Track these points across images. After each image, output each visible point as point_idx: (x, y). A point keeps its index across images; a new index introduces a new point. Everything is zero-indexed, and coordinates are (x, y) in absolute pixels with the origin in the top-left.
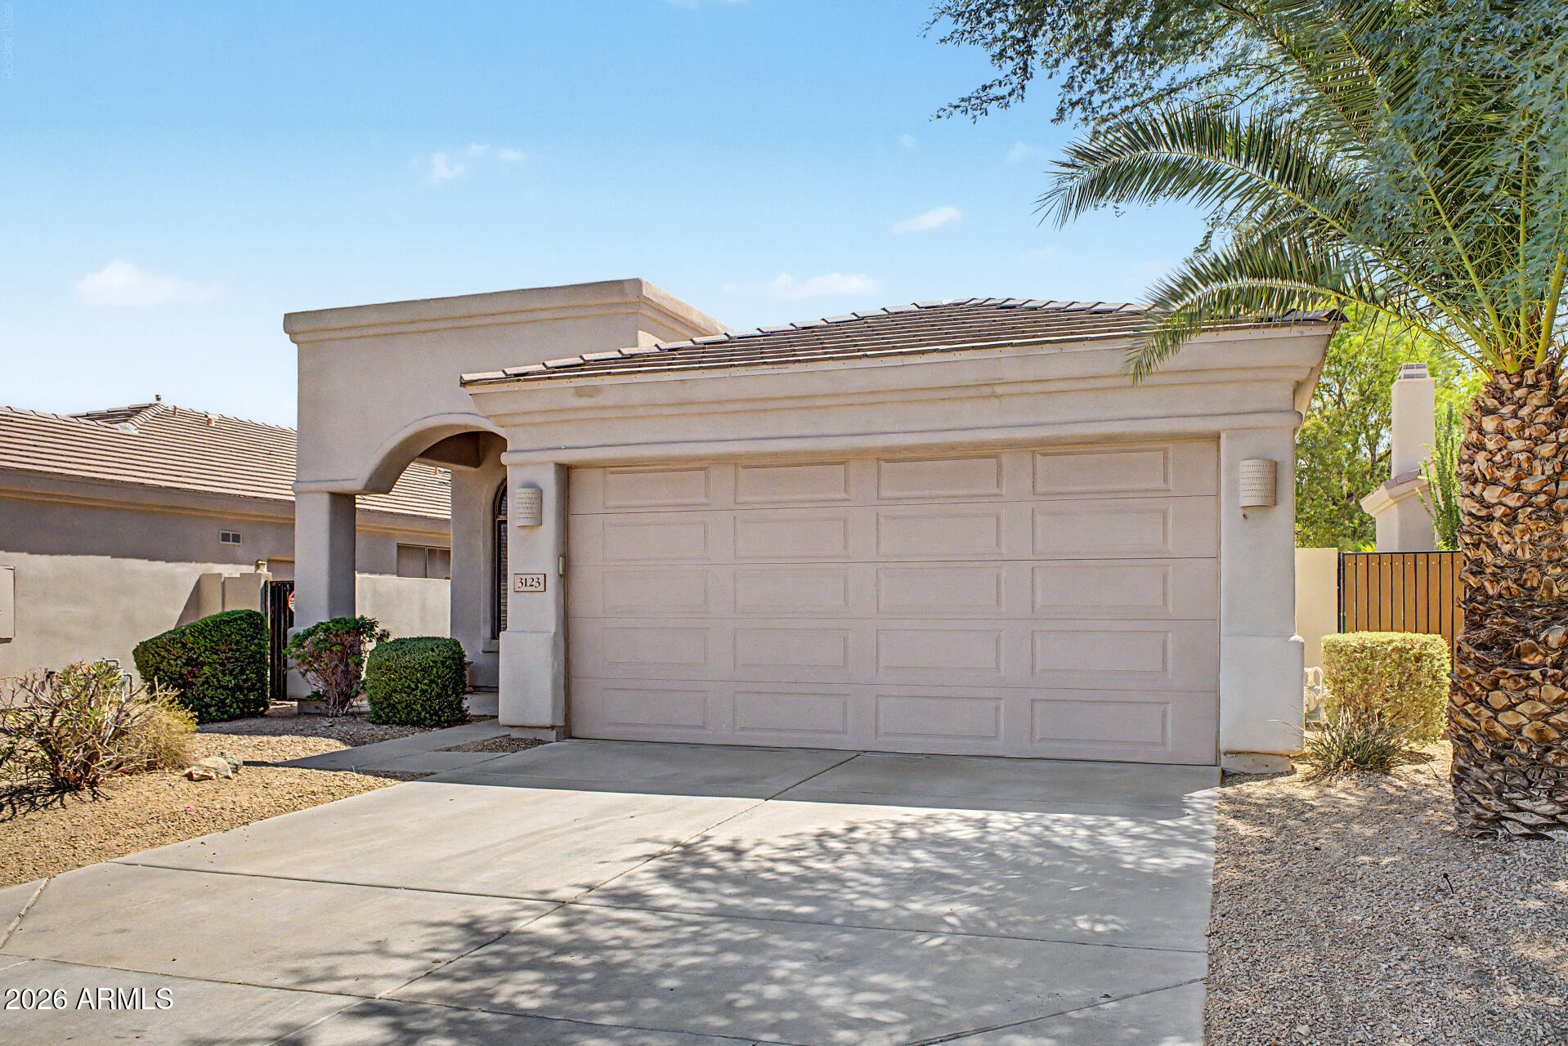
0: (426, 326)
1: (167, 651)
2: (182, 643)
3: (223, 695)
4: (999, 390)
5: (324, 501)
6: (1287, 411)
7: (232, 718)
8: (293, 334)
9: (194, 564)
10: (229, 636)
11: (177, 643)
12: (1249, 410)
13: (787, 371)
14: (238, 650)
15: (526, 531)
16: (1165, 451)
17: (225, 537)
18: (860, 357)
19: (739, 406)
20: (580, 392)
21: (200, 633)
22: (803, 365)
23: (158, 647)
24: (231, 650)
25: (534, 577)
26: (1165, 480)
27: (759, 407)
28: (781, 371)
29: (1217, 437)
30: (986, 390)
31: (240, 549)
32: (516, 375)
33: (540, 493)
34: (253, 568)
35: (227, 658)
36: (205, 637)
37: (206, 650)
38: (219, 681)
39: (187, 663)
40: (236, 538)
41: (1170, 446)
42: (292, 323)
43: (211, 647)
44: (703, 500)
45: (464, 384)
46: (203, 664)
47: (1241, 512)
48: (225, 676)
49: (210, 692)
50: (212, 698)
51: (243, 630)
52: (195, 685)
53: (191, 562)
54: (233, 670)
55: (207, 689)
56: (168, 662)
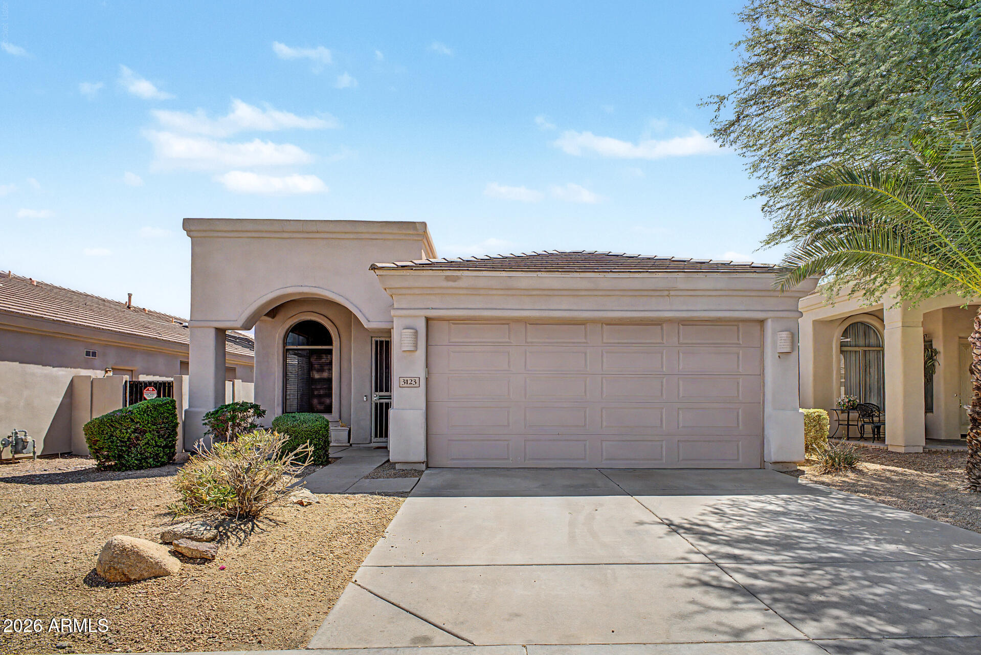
0: (286, 235)
1: (121, 424)
2: (131, 419)
3: (158, 451)
4: (672, 293)
5: (212, 334)
6: (795, 311)
7: (163, 464)
8: (189, 233)
9: (69, 369)
10: (162, 414)
11: (127, 419)
12: (781, 309)
13: (569, 276)
14: (167, 423)
15: (408, 354)
16: (738, 326)
17: (88, 354)
18: (608, 272)
19: (538, 292)
20: (448, 278)
21: (144, 412)
22: (578, 274)
23: (112, 422)
24: (163, 423)
25: (412, 379)
26: (738, 339)
27: (550, 293)
28: (567, 276)
29: (762, 322)
30: (666, 293)
31: (97, 361)
32: (402, 266)
33: (416, 333)
34: (104, 372)
35: (161, 428)
36: (148, 415)
37: (148, 423)
38: (156, 442)
39: (135, 431)
40: (94, 354)
41: (741, 324)
42: (189, 225)
43: (152, 421)
44: (508, 340)
45: (373, 268)
46: (145, 432)
47: (778, 355)
48: (159, 438)
49: (150, 450)
50: (151, 454)
51: (169, 410)
52: (139, 444)
53: (68, 368)
54: (164, 435)
55: (148, 448)
56: (120, 431)
